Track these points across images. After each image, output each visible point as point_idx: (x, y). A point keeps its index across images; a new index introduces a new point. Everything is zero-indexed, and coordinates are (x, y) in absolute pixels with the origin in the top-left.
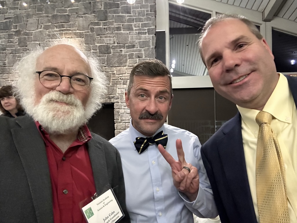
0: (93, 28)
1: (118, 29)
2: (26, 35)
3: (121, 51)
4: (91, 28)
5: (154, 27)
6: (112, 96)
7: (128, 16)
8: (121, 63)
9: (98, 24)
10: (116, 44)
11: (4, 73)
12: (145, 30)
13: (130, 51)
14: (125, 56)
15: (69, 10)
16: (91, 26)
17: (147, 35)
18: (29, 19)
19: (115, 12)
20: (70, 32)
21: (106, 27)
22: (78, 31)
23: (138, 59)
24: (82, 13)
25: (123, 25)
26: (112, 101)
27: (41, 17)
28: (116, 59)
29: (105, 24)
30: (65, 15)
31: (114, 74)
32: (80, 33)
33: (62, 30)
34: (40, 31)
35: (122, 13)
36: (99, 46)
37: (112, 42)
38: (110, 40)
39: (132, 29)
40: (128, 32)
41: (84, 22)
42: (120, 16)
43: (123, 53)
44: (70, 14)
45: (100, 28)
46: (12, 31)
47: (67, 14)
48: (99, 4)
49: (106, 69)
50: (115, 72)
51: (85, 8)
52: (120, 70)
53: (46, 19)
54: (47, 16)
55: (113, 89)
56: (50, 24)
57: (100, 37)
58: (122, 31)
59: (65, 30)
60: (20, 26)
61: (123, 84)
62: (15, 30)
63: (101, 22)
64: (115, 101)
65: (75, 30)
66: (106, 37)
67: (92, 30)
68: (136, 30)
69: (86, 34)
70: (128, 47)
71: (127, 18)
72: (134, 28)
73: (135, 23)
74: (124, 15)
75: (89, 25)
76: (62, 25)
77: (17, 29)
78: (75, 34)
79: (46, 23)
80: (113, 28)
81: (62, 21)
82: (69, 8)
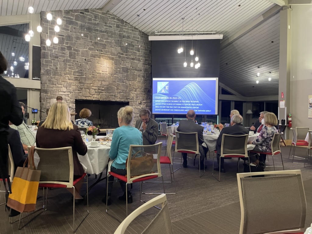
0: (120, 56)
1: (133, 59)
2: (76, 51)
3: (134, 72)
4: (119, 56)
5: (150, 62)
6: (129, 97)
7: (138, 53)
8: (134, 79)
9: (122, 54)
10: (131, 68)
11: (56, 75)
12: (147, 63)
13: (139, 73)
14: (136, 75)
15: (106, 41)
16: (118, 55)
17: (147, 65)
18: (78, 40)
19: (132, 49)
20: (106, 55)
21: (127, 57)
22: (110, 56)
23: (143, 78)
24: (114, 45)
25: (136, 58)
26: (128, 100)
27: (87, 41)
28: (132, 77)
29: (126, 55)
30: (103, 44)
31: (130, 85)
32: (112, 57)
33: (101, 53)
34: (87, 51)
35: (135, 51)
36: (123, 67)
37: (130, 66)
38: (129, 65)
39: (140, 61)
40: (138, 62)
41: (115, 51)
42: (134, 52)
43: (135, 73)
44: (106, 44)
45: (124, 57)
46: (64, 46)
47: (104, 43)
48: (123, 42)
49: (126, 81)
50: (131, 84)
51: (115, 43)
52: (133, 83)
53: (91, 43)
54: (92, 42)
55: (130, 94)
56: (93, 47)
57: (124, 62)
58: (135, 61)
59: (103, 54)
60: (71, 44)
61: (135, 91)
62: (67, 45)
63: (124, 53)
64: (130, 101)
65: (109, 55)
66: (126, 63)
67: (120, 57)
68: (142, 62)
69: (116, 59)
70: (138, 70)
71: (138, 54)
72: (141, 61)
73: (142, 58)
74: (136, 52)
75: (118, 54)
76: (102, 50)
77: (68, 45)
78: (109, 57)
79: (91, 46)
80: (131, 58)
81: (102, 47)
82: (105, 40)
